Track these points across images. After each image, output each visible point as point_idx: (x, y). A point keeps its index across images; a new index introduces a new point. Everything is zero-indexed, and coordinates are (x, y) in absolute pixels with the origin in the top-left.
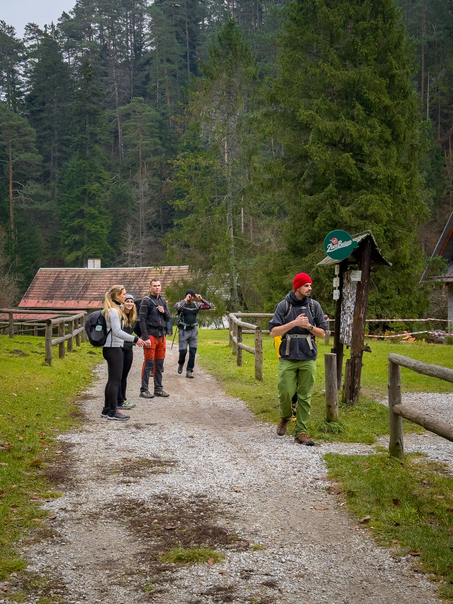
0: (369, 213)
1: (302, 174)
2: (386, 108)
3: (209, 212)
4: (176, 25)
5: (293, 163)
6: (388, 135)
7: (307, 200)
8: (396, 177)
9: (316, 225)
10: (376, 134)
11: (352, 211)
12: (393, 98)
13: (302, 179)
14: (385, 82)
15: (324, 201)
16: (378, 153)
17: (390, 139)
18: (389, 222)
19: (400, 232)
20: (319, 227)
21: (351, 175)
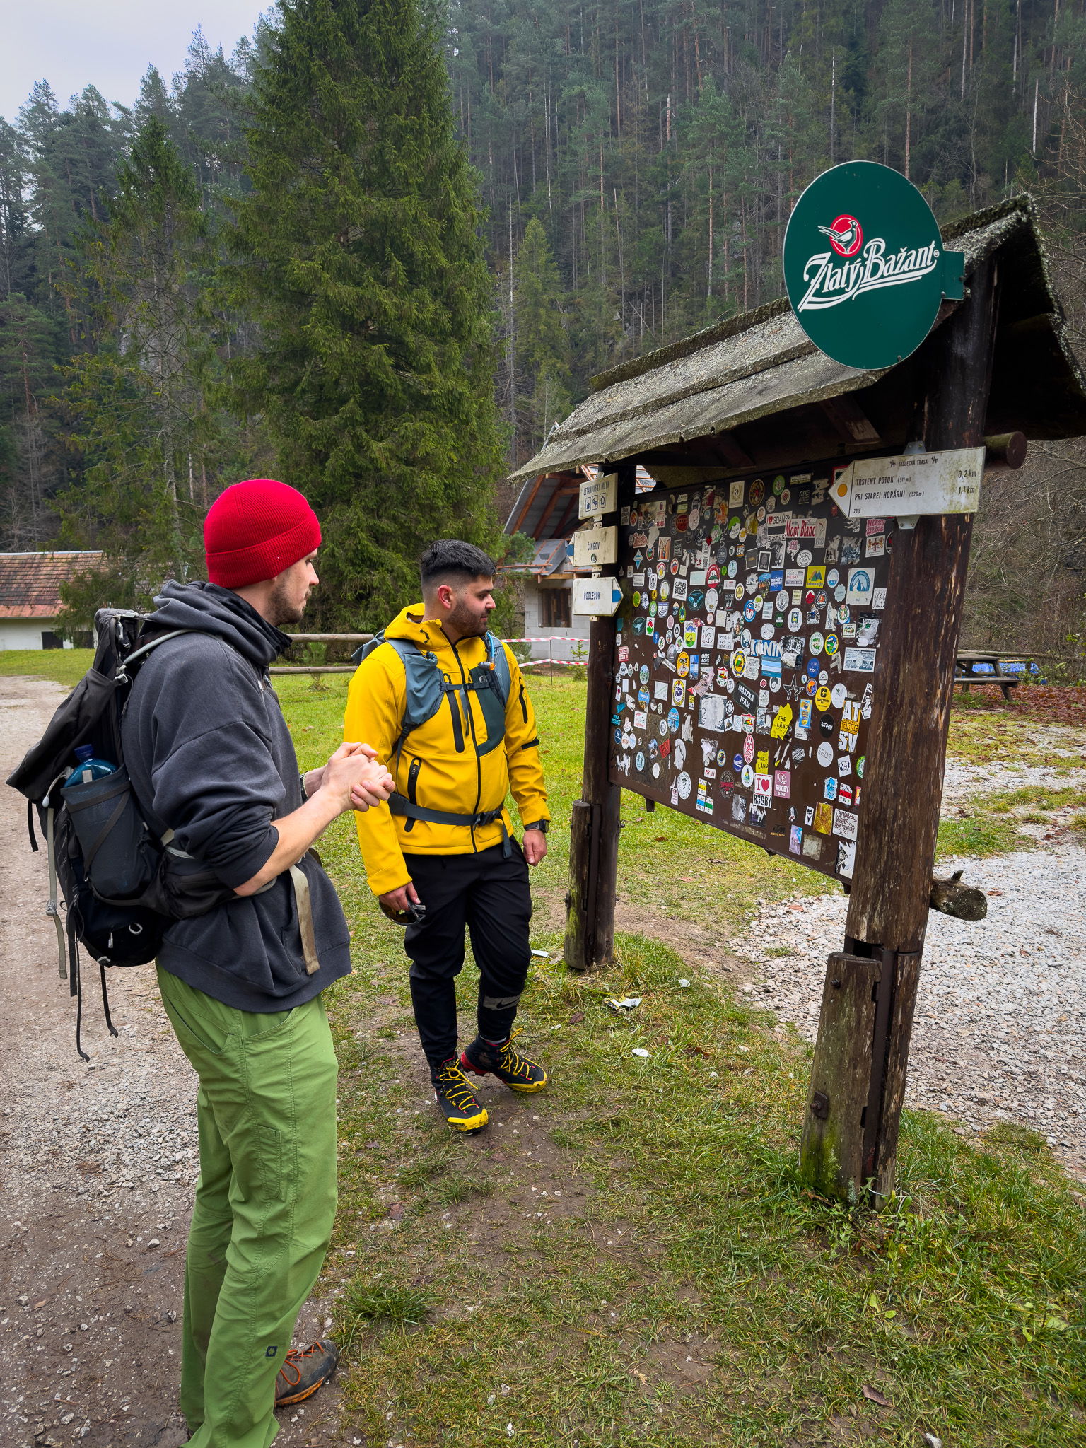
0: (420, 452)
1: (297, 383)
2: (441, 273)
3: (132, 457)
5: (280, 361)
6: (445, 320)
7: (310, 427)
8: (461, 394)
10: (428, 315)
11: (390, 450)
12: (451, 259)
13: (299, 389)
14: (438, 226)
15: (340, 429)
16: (430, 351)
17: (449, 327)
18: (451, 472)
19: (468, 490)
20: (333, 476)
21: (388, 385)
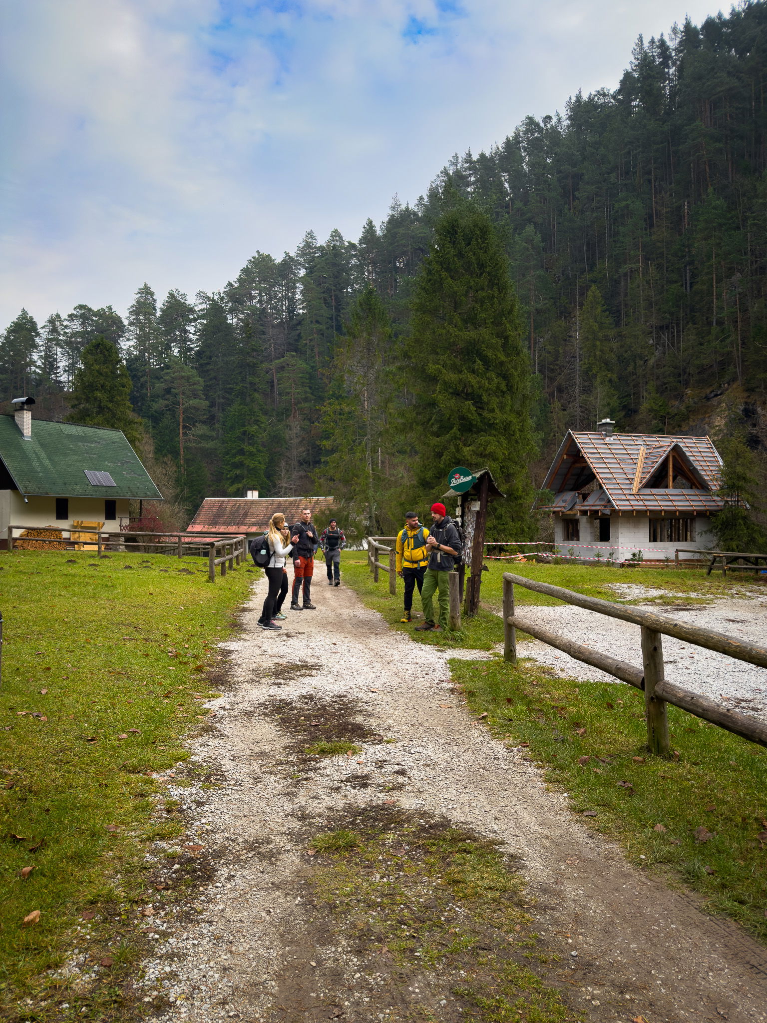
0: (487, 452)
1: (430, 419)
2: (502, 363)
3: (351, 451)
4: (324, 292)
5: (423, 410)
6: (503, 387)
7: (434, 441)
8: (510, 421)
9: (442, 462)
10: (493, 386)
11: (473, 451)
12: (508, 355)
13: (430, 423)
14: (500, 342)
15: (449, 442)
16: (495, 402)
17: (505, 389)
18: (504, 460)
19: (514, 468)
20: (444, 464)
21: (472, 420)
